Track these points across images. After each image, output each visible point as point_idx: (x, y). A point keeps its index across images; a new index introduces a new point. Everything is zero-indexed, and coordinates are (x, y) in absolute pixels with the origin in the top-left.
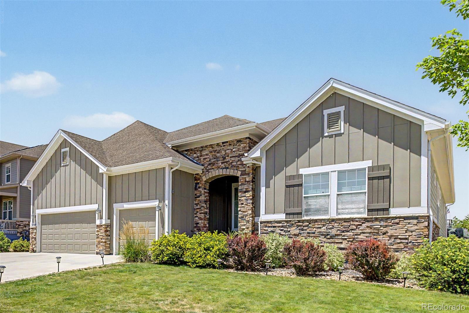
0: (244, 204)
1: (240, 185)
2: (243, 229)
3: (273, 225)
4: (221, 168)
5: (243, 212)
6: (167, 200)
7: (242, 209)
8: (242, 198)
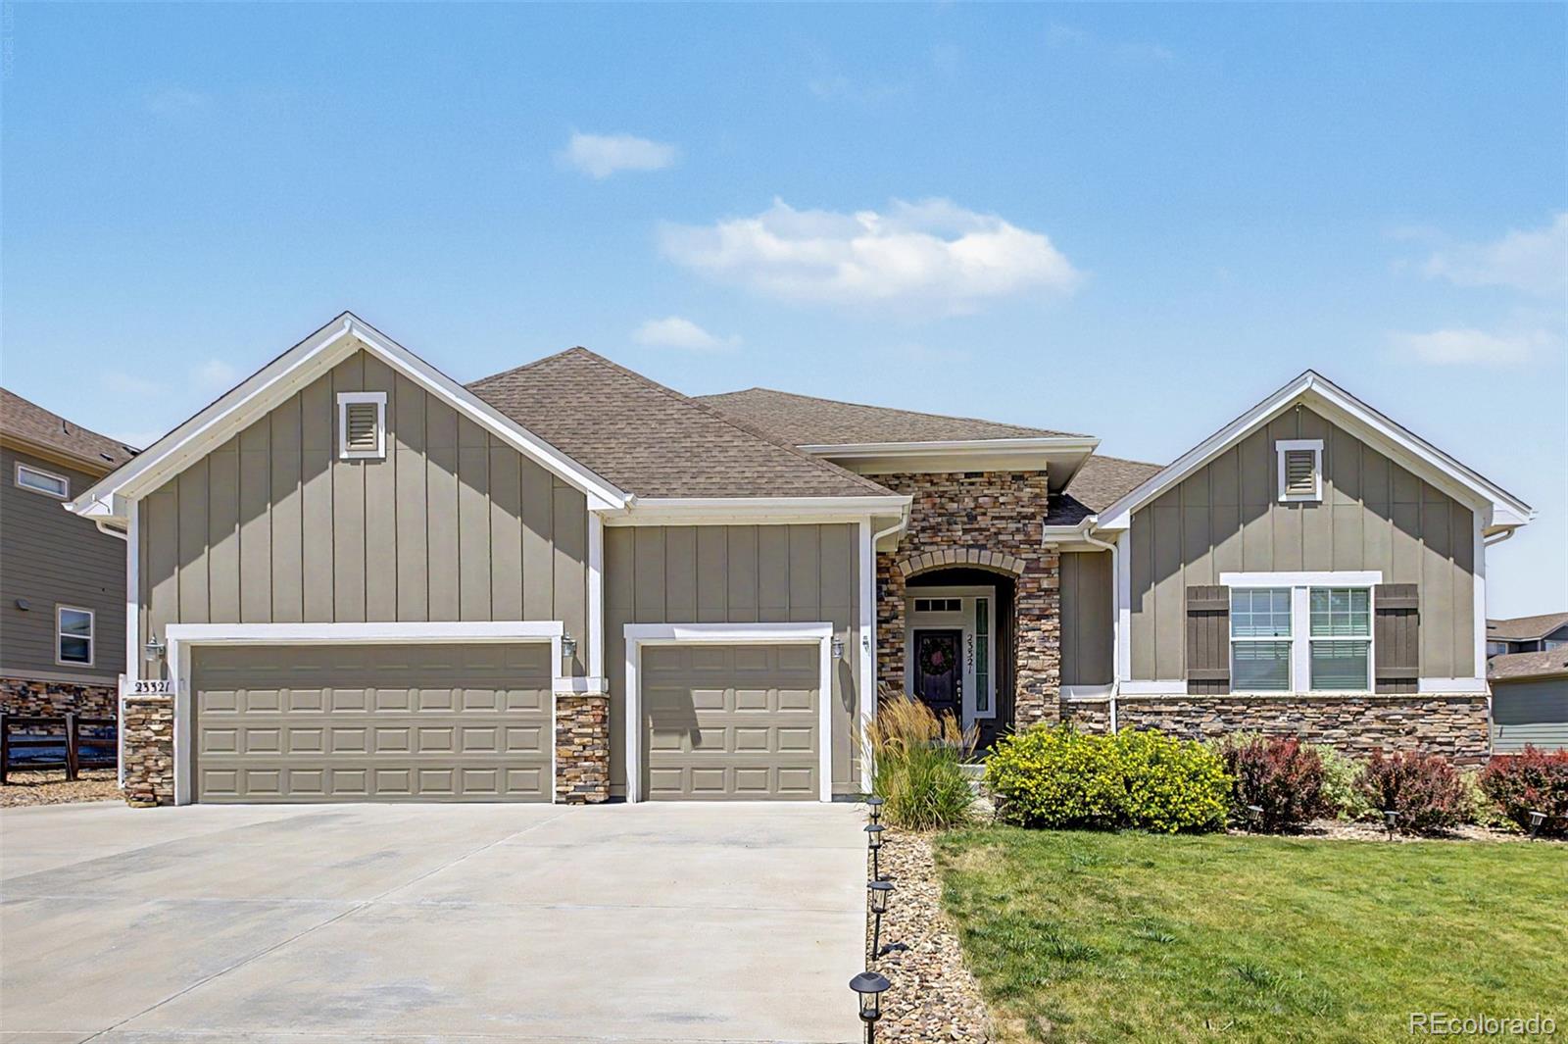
0: (1037, 650)
1: (1024, 598)
2: (1035, 718)
3: (1156, 708)
4: (963, 546)
5: (1035, 670)
6: (865, 625)
7: (1032, 663)
8: (1030, 634)
